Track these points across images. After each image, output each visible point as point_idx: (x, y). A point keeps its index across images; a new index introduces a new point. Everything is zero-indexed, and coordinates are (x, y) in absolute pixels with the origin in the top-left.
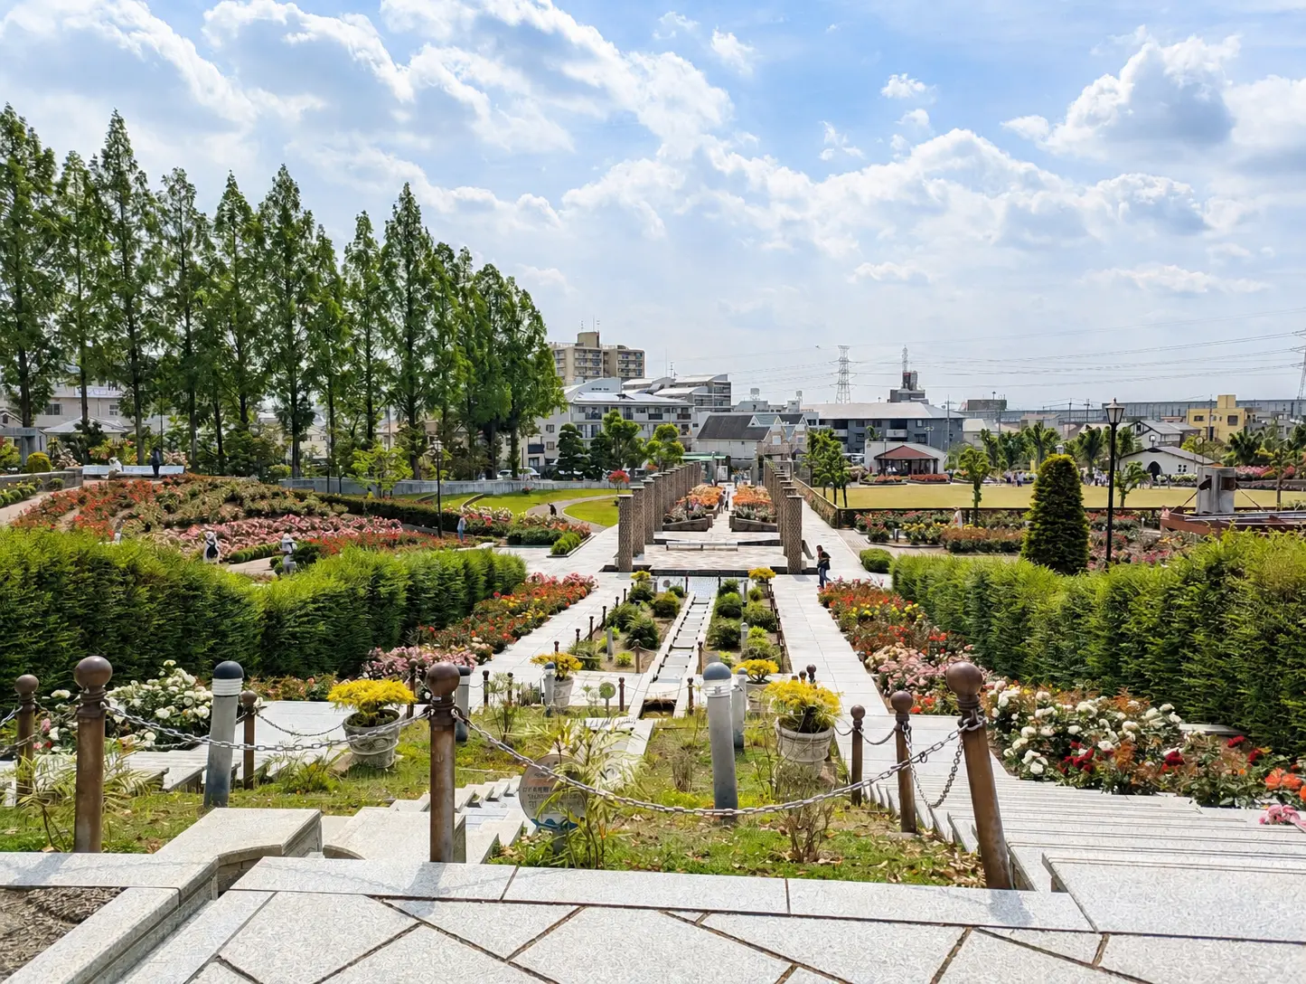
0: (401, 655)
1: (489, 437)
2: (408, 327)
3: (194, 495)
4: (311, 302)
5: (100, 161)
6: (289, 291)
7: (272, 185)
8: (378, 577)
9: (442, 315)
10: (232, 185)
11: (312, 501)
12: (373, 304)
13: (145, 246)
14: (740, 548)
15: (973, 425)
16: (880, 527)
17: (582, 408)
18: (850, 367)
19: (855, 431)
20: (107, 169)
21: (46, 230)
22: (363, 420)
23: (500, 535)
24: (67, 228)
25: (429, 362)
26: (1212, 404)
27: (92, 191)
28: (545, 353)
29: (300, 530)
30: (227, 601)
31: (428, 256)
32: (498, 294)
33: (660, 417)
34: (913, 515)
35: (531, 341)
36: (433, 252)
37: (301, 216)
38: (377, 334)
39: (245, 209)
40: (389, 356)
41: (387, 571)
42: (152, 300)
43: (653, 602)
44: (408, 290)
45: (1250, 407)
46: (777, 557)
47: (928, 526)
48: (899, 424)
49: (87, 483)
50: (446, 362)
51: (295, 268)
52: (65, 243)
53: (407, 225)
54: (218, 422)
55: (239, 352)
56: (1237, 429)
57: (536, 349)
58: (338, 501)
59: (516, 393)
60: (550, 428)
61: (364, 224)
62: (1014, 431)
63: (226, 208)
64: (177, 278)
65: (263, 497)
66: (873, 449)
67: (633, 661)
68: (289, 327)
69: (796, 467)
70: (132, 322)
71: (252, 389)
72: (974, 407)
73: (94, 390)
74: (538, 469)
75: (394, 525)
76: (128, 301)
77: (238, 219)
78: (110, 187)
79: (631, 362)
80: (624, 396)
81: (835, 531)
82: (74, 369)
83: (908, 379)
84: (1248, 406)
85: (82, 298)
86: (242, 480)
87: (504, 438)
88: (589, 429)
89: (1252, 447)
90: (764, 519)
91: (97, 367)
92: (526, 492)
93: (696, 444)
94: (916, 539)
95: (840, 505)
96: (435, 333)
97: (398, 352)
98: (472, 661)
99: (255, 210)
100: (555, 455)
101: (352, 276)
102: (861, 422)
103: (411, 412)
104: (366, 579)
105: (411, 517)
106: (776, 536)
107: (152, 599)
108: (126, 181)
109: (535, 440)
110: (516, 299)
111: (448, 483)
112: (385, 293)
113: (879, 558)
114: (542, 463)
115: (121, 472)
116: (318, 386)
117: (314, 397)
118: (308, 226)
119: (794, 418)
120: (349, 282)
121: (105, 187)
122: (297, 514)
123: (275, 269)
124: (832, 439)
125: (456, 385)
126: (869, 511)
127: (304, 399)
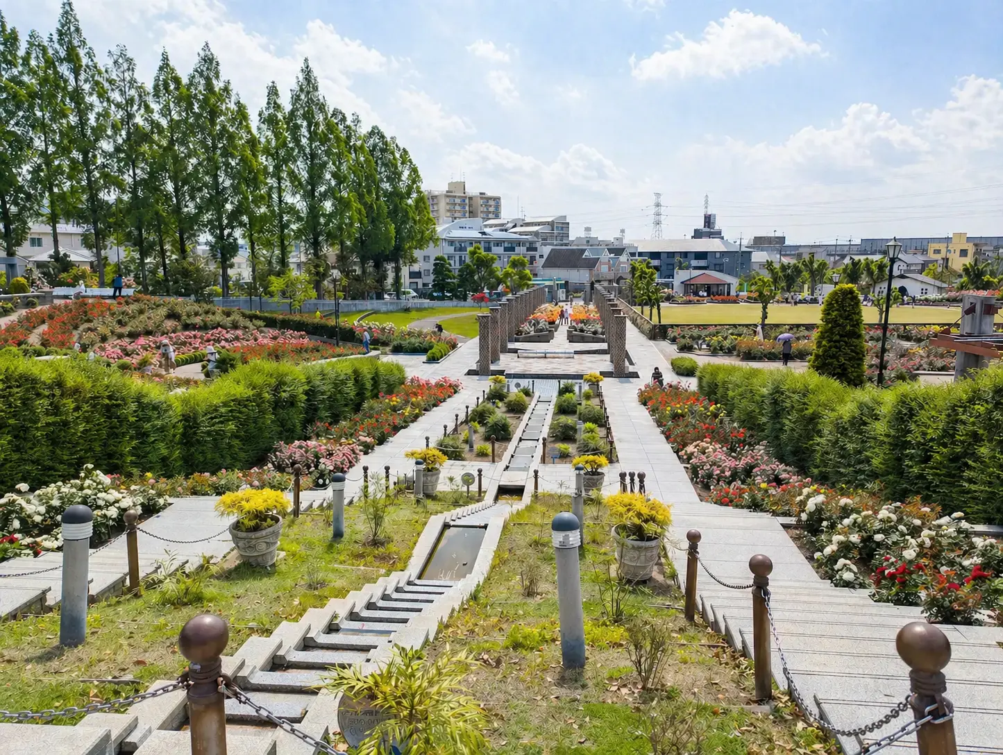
0: (300, 447)
1: (378, 266)
2: (311, 177)
3: (141, 312)
4: (233, 157)
5: (56, 37)
6: (215, 147)
7: (197, 59)
8: (281, 384)
9: (338, 168)
10: (165, 59)
11: (236, 317)
12: (282, 158)
13: (96, 110)
14: (576, 356)
15: (759, 257)
16: (687, 339)
17: (451, 242)
18: (663, 210)
19: (666, 262)
20: (61, 45)
21: (15, 96)
22: (277, 252)
23: (385, 344)
24: (33, 95)
25: (328, 206)
26: (948, 240)
27: (50, 63)
28: (420, 199)
29: (226, 340)
30: (147, 408)
31: (325, 119)
32: (383, 151)
33: (512, 249)
34: (712, 329)
35: (410, 189)
36: (330, 116)
37: (222, 85)
38: (286, 184)
39: (177, 80)
40: (296, 200)
41: (288, 379)
42: (106, 154)
43: (506, 400)
44: (311, 147)
45: (978, 243)
46: (605, 363)
47: (725, 338)
48: (701, 255)
49: (57, 302)
50: (342, 205)
51: (218, 127)
52: (31, 107)
53: (308, 93)
54: (163, 252)
55: (177, 196)
56: (968, 261)
57: (414, 195)
58: (257, 317)
59: (398, 231)
60: (426, 258)
61: (273, 91)
62: (793, 261)
63: (161, 78)
64: (124, 136)
65: (196, 314)
66: (681, 276)
67: (490, 451)
68: (215, 177)
69: (620, 291)
70: (89, 172)
71: (188, 226)
72: (760, 242)
73: (62, 227)
74: (416, 290)
75: (301, 336)
76: (85, 155)
77: (172, 87)
78: (65, 59)
79: (491, 206)
80: (484, 233)
81: (652, 343)
82: (46, 210)
83: (709, 220)
84: (976, 242)
85: (49, 152)
86: (180, 299)
87: (390, 267)
88: (457, 258)
89: (980, 274)
90: (595, 333)
91: (63, 210)
92: (407, 310)
93: (541, 271)
94: (715, 349)
95: (655, 320)
96: (333, 183)
97: (303, 197)
98: (358, 452)
99: (185, 81)
100: (430, 279)
101: (265, 135)
102: (671, 255)
103: (316, 245)
104: (269, 385)
105: (315, 330)
106: (604, 346)
107: (77, 409)
108: (77, 55)
109: (416, 268)
110: (398, 156)
111: (346, 302)
112: (292, 149)
113: (687, 364)
114: (420, 286)
115: (84, 293)
116: (242, 224)
117: (238, 233)
118: (228, 93)
119: (618, 251)
120: (263, 140)
121: (61, 61)
122: (224, 327)
123: (202, 129)
124: (648, 267)
125: (351, 225)
126: (677, 326)
127: (230, 235)
